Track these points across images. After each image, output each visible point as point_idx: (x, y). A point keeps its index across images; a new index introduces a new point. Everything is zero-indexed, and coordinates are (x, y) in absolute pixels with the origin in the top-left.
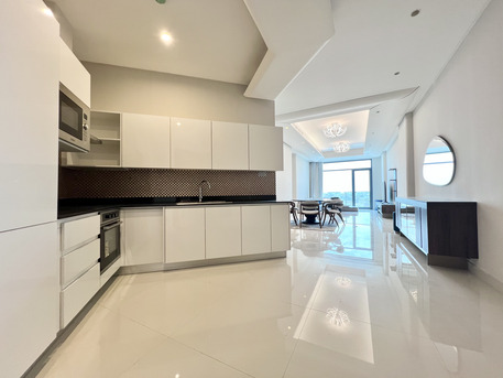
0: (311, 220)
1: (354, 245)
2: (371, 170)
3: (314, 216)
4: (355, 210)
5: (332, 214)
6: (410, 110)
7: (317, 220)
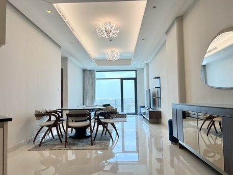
0: (81, 134)
1: (123, 149)
2: (135, 79)
3: (85, 128)
4: (124, 116)
5: (105, 125)
6: (180, 13)
7: (88, 133)
